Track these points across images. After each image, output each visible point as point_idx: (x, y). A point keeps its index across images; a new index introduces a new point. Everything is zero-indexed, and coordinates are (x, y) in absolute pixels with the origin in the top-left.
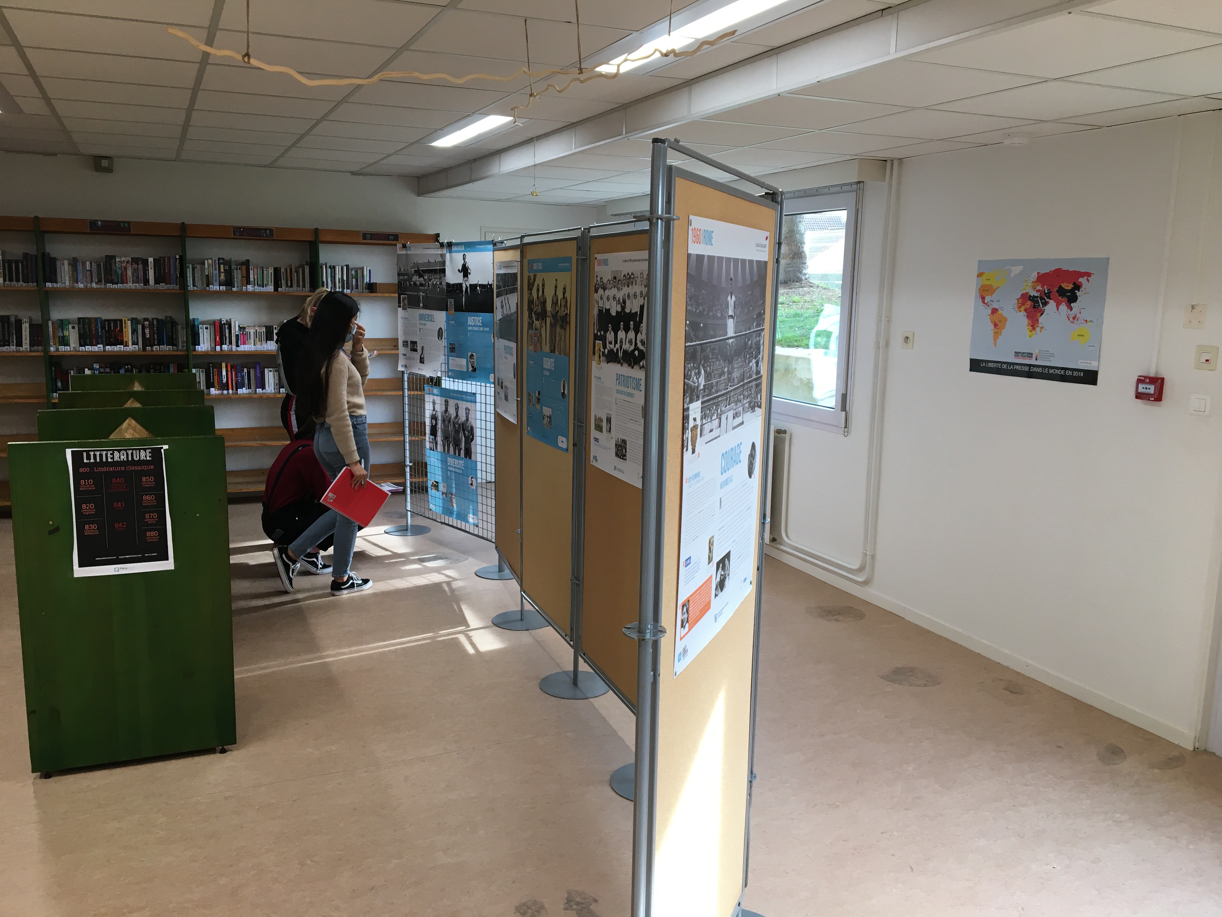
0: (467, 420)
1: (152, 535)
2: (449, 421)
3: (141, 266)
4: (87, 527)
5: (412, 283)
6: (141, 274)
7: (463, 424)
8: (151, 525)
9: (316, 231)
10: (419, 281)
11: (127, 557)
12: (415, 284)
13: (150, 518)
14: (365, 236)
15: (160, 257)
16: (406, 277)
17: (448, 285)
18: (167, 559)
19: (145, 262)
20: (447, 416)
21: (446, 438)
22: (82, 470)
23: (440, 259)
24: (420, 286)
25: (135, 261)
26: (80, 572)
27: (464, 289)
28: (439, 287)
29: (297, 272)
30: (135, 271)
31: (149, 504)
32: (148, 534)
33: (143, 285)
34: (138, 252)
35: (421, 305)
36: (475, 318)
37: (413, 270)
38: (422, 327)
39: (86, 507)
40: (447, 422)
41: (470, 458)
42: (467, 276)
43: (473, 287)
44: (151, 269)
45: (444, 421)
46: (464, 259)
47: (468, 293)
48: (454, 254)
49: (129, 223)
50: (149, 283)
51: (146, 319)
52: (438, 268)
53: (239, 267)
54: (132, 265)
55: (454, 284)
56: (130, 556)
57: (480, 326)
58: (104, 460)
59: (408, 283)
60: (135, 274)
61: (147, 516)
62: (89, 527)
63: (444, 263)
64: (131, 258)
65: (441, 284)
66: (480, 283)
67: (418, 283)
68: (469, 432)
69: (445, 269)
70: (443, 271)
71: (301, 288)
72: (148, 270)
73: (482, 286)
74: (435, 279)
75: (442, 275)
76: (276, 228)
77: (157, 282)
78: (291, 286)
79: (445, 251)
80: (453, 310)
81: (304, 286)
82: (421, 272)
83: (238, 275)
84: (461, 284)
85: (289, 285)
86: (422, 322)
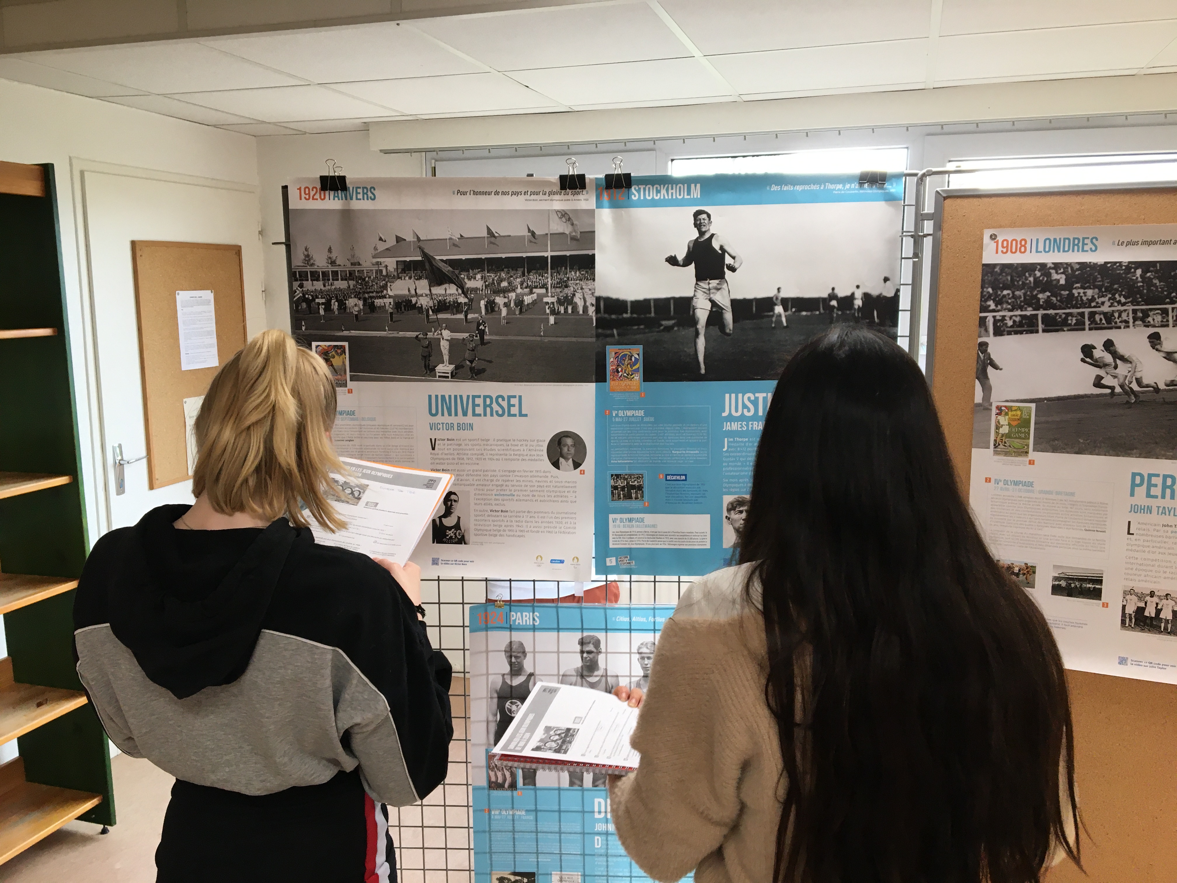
5: (388, 301)
10: (431, 294)
12: (407, 304)
16: (341, 284)
17: (609, 303)
23: (561, 227)
24: (437, 312)
37: (391, 261)
38: (446, 433)
42: (721, 276)
43: (756, 306)
46: (698, 225)
47: (728, 325)
48: (639, 212)
52: (548, 254)
65: (568, 301)
67: (424, 302)
69: (589, 258)
70: (581, 263)
75: (578, 274)
79: (588, 201)
80: (638, 377)
86: (439, 419)
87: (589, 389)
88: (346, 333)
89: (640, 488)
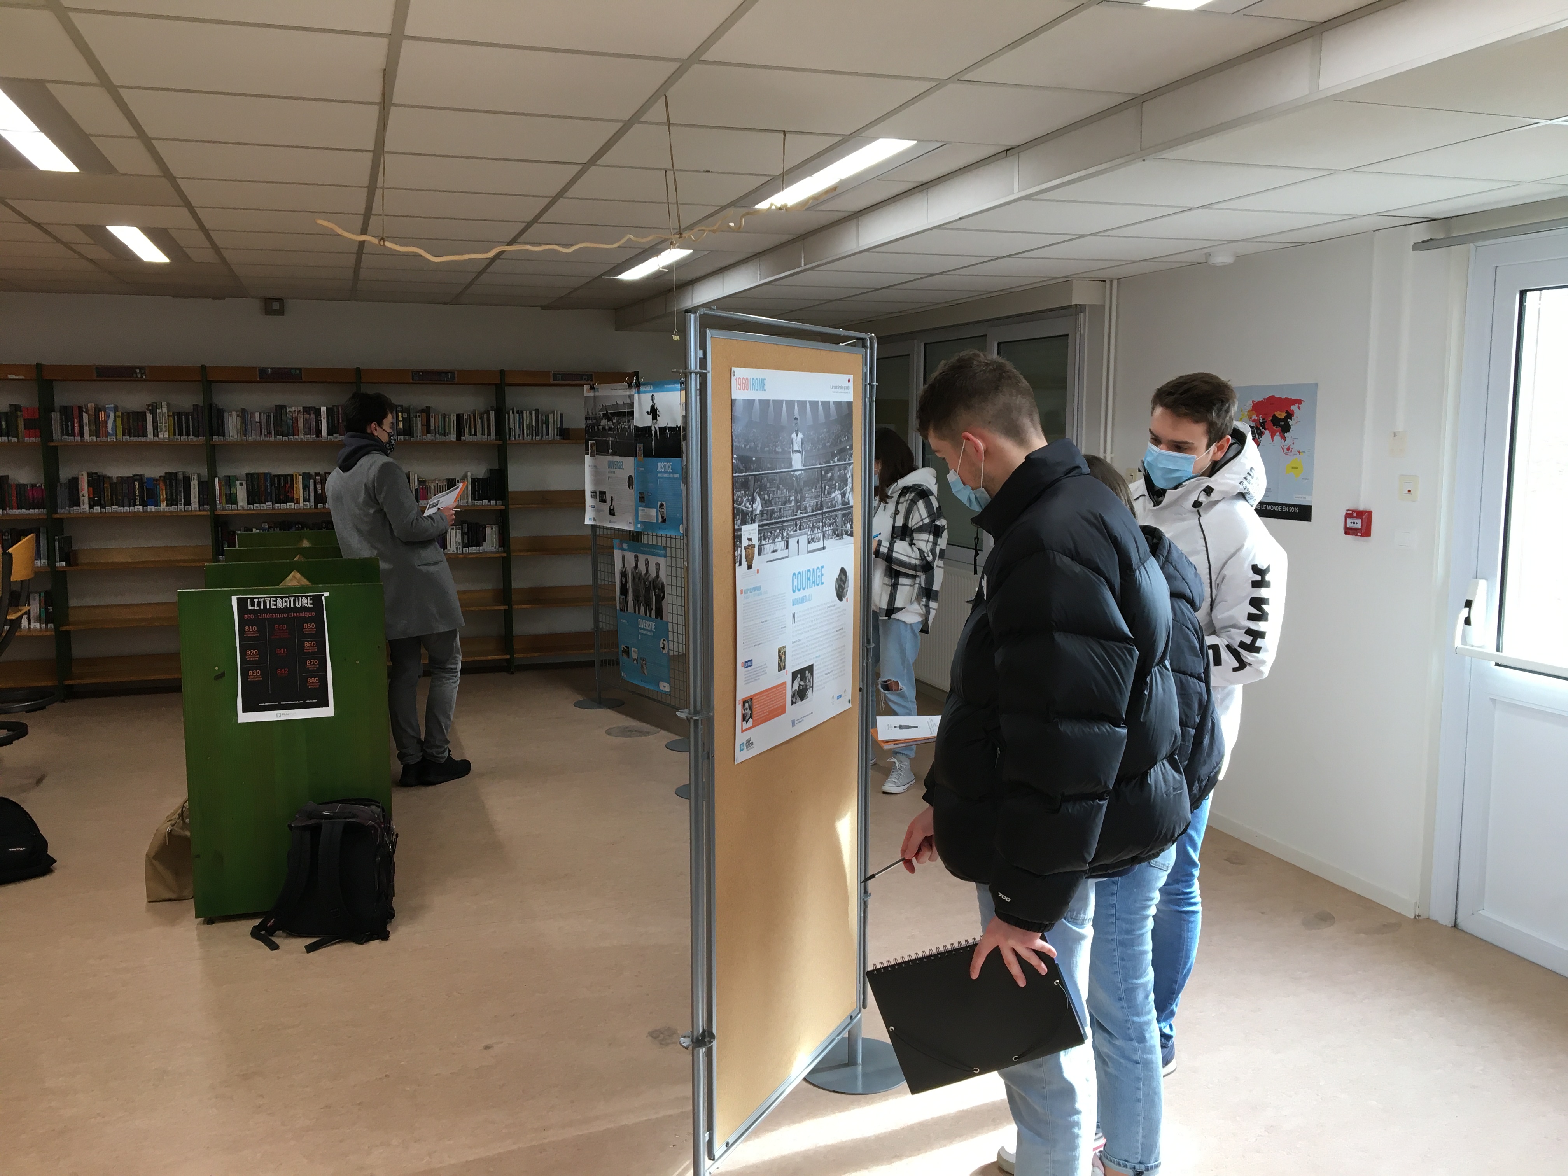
0: (658, 576)
1: (312, 682)
2: (640, 579)
3: (313, 416)
4: (251, 673)
5: (600, 427)
6: (313, 424)
7: (653, 581)
8: (313, 671)
9: (502, 372)
10: (608, 425)
11: (289, 703)
12: (604, 428)
13: (311, 665)
14: (555, 377)
15: (334, 406)
16: (594, 421)
17: (637, 428)
18: (327, 705)
19: (318, 412)
20: (637, 573)
21: (636, 597)
22: (246, 617)
23: (629, 401)
24: (609, 431)
25: (307, 410)
26: (244, 717)
27: (653, 433)
28: (627, 431)
29: (481, 418)
30: (306, 421)
31: (310, 651)
32: (309, 680)
33: (315, 436)
34: (310, 400)
35: (610, 451)
36: (665, 463)
37: (601, 413)
38: (611, 475)
39: (251, 653)
40: (637, 580)
41: (661, 619)
42: (656, 419)
43: (662, 430)
44: (324, 419)
45: (634, 578)
46: (652, 400)
47: (657, 437)
48: (642, 395)
49: (300, 369)
50: (321, 434)
51: (317, 474)
52: (626, 410)
53: (418, 414)
54: (303, 414)
55: (643, 427)
56: (292, 702)
57: (669, 473)
58: (268, 607)
59: (596, 427)
60: (307, 425)
61: (308, 662)
62: (253, 673)
63: (632, 405)
64: (303, 407)
65: (629, 427)
66: (669, 426)
67: (607, 427)
68: (659, 589)
69: (633, 411)
70: (631, 413)
71: (486, 436)
72: (321, 420)
73: (671, 429)
74: (623, 422)
75: (631, 418)
76: (458, 371)
77: (330, 433)
78: (475, 434)
79: (633, 391)
80: (642, 455)
81: (489, 434)
82: (610, 416)
83: (418, 424)
84: (650, 427)
85: (473, 433)
86: (611, 469)
87: (632, 459)
88: (596, 438)
89: (644, 497)
